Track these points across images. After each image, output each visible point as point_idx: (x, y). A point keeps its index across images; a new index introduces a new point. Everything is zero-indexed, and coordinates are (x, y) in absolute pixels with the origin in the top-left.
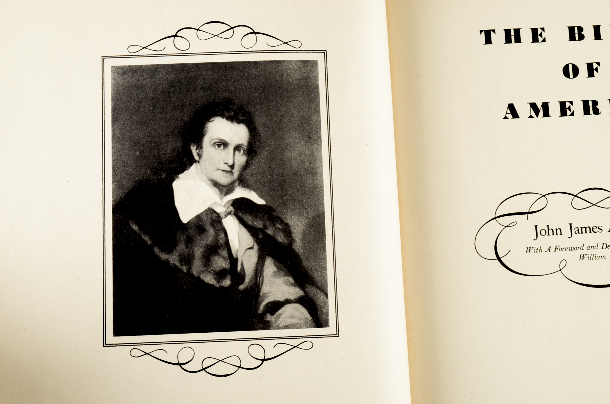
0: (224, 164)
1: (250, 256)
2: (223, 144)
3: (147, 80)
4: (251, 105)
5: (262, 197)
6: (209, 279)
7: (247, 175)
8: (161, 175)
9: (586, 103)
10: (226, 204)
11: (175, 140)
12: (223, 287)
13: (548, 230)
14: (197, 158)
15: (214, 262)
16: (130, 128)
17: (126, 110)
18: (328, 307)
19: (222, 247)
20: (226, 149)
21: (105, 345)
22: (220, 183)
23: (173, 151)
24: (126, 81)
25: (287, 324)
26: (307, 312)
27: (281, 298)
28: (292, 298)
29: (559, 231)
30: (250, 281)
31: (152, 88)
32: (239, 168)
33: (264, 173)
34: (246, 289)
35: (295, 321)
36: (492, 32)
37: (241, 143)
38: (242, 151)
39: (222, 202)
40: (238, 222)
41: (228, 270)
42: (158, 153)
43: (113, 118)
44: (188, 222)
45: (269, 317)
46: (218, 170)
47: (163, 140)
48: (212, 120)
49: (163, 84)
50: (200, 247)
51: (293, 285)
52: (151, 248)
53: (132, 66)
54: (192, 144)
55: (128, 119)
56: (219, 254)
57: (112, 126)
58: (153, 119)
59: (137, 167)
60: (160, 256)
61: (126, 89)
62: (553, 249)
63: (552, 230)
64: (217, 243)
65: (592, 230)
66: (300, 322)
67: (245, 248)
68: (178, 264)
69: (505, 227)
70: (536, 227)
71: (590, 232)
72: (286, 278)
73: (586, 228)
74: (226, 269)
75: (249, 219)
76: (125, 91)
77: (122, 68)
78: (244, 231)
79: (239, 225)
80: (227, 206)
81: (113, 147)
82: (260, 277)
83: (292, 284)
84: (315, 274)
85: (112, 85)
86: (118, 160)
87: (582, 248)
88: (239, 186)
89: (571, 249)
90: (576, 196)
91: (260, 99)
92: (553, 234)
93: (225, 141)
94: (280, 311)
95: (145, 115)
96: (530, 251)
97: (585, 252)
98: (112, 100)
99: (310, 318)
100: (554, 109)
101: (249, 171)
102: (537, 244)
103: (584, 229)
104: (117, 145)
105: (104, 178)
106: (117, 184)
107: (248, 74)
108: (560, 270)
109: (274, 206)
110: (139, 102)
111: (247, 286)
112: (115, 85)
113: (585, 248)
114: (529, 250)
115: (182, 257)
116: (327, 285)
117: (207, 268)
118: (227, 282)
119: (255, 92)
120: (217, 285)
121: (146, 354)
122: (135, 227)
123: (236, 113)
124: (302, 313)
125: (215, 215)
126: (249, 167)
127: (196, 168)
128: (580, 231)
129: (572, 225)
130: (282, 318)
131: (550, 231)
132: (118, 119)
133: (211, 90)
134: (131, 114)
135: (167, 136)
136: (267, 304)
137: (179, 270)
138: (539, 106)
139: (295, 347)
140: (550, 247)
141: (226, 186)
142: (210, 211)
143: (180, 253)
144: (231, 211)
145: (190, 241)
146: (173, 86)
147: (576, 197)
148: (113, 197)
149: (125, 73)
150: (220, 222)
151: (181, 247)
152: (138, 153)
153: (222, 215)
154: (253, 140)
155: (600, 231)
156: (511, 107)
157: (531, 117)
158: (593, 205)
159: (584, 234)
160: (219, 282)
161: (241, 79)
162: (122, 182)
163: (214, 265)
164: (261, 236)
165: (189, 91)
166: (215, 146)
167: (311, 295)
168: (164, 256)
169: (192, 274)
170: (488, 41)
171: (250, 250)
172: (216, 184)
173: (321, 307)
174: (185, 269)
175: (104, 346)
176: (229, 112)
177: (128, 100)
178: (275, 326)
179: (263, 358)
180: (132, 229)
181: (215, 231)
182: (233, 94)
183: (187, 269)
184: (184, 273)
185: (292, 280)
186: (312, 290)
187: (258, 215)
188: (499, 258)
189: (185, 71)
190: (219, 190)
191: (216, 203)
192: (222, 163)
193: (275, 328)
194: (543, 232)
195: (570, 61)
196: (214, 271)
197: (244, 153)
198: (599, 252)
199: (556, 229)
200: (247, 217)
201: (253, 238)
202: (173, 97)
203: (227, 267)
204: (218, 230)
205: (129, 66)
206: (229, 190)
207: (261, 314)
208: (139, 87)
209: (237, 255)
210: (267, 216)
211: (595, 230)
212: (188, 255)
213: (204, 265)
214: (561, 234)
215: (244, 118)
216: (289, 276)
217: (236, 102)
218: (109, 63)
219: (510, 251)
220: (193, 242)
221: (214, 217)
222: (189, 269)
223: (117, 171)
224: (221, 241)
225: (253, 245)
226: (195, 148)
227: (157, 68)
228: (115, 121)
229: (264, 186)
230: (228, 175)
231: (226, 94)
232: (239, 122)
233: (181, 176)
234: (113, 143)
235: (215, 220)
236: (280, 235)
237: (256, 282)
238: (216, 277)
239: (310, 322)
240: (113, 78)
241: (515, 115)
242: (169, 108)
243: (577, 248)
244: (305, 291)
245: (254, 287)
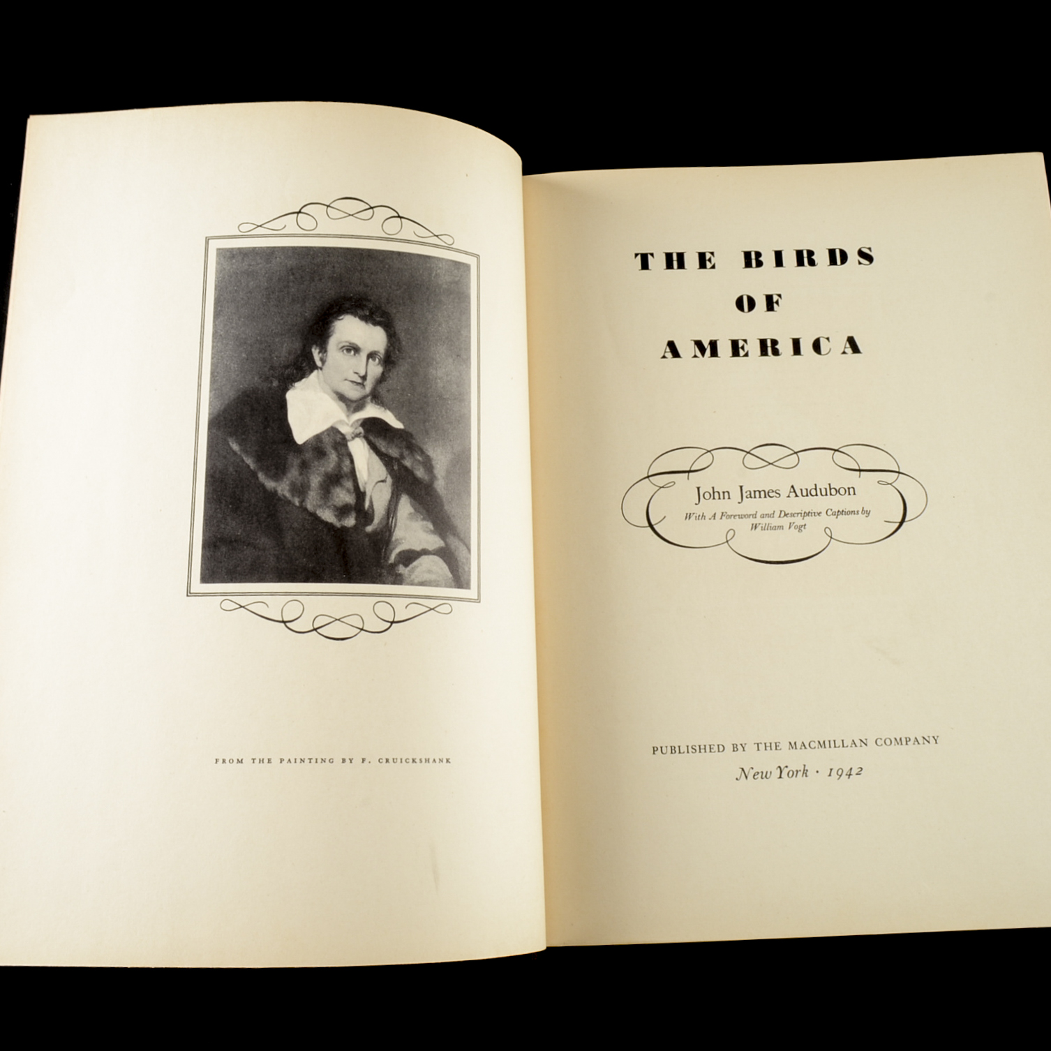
0: (353, 374)
1: (381, 491)
2: (354, 349)
3: (260, 266)
4: (392, 305)
5: (399, 418)
6: (328, 516)
7: (382, 390)
8: (272, 382)
9: (763, 343)
10: (354, 423)
11: (293, 340)
12: (346, 527)
13: (714, 493)
14: (319, 363)
15: (335, 494)
16: (236, 324)
17: (232, 302)
18: (470, 564)
19: (346, 476)
20: (357, 355)
21: (189, 594)
22: (347, 396)
23: (289, 354)
24: (234, 266)
25: (423, 580)
26: (447, 568)
27: (418, 548)
28: (430, 548)
29: (726, 494)
30: (380, 523)
31: (267, 275)
32: (373, 381)
33: (403, 390)
34: (375, 533)
35: (433, 577)
36: (650, 257)
37: (376, 349)
38: (377, 360)
39: (349, 421)
40: (369, 447)
41: (353, 506)
42: (270, 355)
43: (215, 312)
44: (304, 443)
45: (401, 569)
46: (346, 382)
47: (277, 340)
48: (341, 318)
49: (280, 271)
50: (318, 474)
51: (433, 532)
52: (254, 474)
53: (242, 248)
54: (314, 346)
55: (235, 313)
56: (342, 486)
57: (214, 322)
58: (266, 313)
59: (242, 372)
60: (266, 484)
61: (234, 276)
62: (719, 515)
63: (718, 492)
64: (340, 471)
65: (767, 494)
66: (438, 579)
67: (376, 481)
68: (288, 495)
69: (658, 488)
70: (698, 488)
71: (765, 497)
72: (425, 523)
73: (760, 492)
74: (351, 505)
75: (382, 445)
76: (233, 279)
77: (231, 250)
78: (376, 459)
79: (369, 453)
80: (354, 426)
81: (213, 347)
82: (393, 518)
83: (431, 531)
84: (457, 522)
85: (217, 271)
86: (218, 363)
87: (755, 516)
88: (372, 402)
89: (741, 517)
90: (748, 453)
91: (403, 299)
92: (719, 498)
93: (357, 345)
94: (415, 563)
95: (256, 308)
96: (690, 518)
97: (758, 520)
98: (216, 289)
99: (450, 575)
100: (725, 348)
101: (384, 385)
102: (698, 510)
103: (757, 493)
104: (219, 345)
105: (199, 385)
106: (215, 393)
107: (389, 266)
108: (727, 541)
109: (414, 433)
110: (250, 292)
111: (376, 529)
112: (220, 271)
113: (758, 515)
114: (689, 516)
115: (295, 485)
116: (470, 537)
117: (326, 502)
118: (350, 522)
119: (397, 290)
120: (338, 525)
121: (241, 607)
122: (235, 447)
123: (372, 313)
124: (442, 569)
125: (340, 436)
126: (385, 381)
127: (318, 377)
128: (753, 495)
129: (743, 488)
130: (417, 572)
131: (716, 494)
132: (221, 313)
133: (341, 281)
134: (238, 307)
135: (282, 335)
136: (400, 553)
137: (289, 502)
138: (706, 344)
139: (431, 609)
140: (715, 514)
141: (355, 401)
142: (333, 431)
143: (292, 481)
144: (360, 433)
145: (304, 466)
146: (293, 274)
147: (748, 455)
148: (210, 409)
149: (233, 257)
150: (346, 446)
151: (294, 473)
152: (244, 355)
153: (348, 437)
154: (391, 348)
155: (778, 495)
156: (671, 345)
157: (695, 356)
158: (770, 464)
159: (758, 499)
160: (340, 520)
161: (380, 271)
162: (222, 390)
163: (335, 498)
164: (396, 467)
165: (313, 281)
166: (343, 351)
167: (453, 547)
168: (270, 484)
169: (306, 509)
170: (645, 265)
171: (381, 484)
172: (342, 397)
173: (463, 563)
174: (297, 502)
175: (187, 596)
176: (363, 310)
177: (236, 290)
178: (408, 580)
179: (391, 620)
180: (231, 448)
181: (338, 456)
182: (369, 288)
183: (299, 502)
184: (296, 506)
185: (431, 526)
186: (453, 541)
187: (393, 442)
188: (651, 526)
189: (310, 256)
190: (346, 405)
191: (341, 422)
192: (351, 372)
193: (408, 584)
194: (707, 496)
195: (745, 292)
196: (335, 506)
197: (379, 363)
198: (775, 521)
199: (724, 493)
200: (380, 442)
201: (387, 469)
202: (293, 287)
203: (351, 502)
204: (343, 455)
205: (239, 249)
206: (359, 407)
207: (391, 564)
208: (250, 274)
209: (365, 488)
210: (405, 443)
211: (771, 494)
212: (302, 484)
213: (321, 498)
214: (729, 498)
215: (382, 319)
216: (428, 521)
217: (372, 298)
218: (215, 245)
219: (665, 517)
220: (310, 469)
221: (338, 438)
222: (302, 502)
223: (217, 376)
224: (345, 469)
225: (386, 478)
226: (318, 351)
227: (274, 251)
228: (217, 315)
229: (403, 406)
230: (358, 387)
231: (361, 289)
232: (375, 323)
233: (297, 384)
234: (213, 342)
235: (339, 443)
236: (419, 469)
237: (388, 523)
238: (336, 513)
239: (451, 581)
240: (218, 263)
241: (676, 354)
242: (286, 300)
243: (749, 516)
244: (445, 542)
245: (384, 530)
